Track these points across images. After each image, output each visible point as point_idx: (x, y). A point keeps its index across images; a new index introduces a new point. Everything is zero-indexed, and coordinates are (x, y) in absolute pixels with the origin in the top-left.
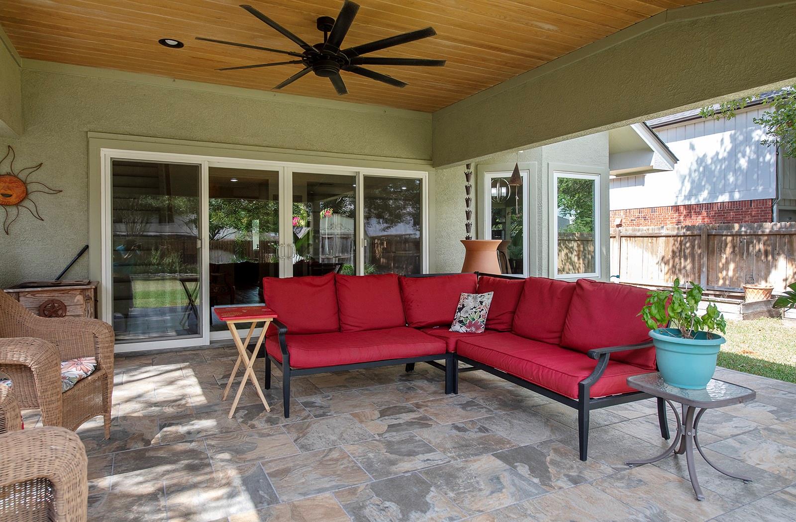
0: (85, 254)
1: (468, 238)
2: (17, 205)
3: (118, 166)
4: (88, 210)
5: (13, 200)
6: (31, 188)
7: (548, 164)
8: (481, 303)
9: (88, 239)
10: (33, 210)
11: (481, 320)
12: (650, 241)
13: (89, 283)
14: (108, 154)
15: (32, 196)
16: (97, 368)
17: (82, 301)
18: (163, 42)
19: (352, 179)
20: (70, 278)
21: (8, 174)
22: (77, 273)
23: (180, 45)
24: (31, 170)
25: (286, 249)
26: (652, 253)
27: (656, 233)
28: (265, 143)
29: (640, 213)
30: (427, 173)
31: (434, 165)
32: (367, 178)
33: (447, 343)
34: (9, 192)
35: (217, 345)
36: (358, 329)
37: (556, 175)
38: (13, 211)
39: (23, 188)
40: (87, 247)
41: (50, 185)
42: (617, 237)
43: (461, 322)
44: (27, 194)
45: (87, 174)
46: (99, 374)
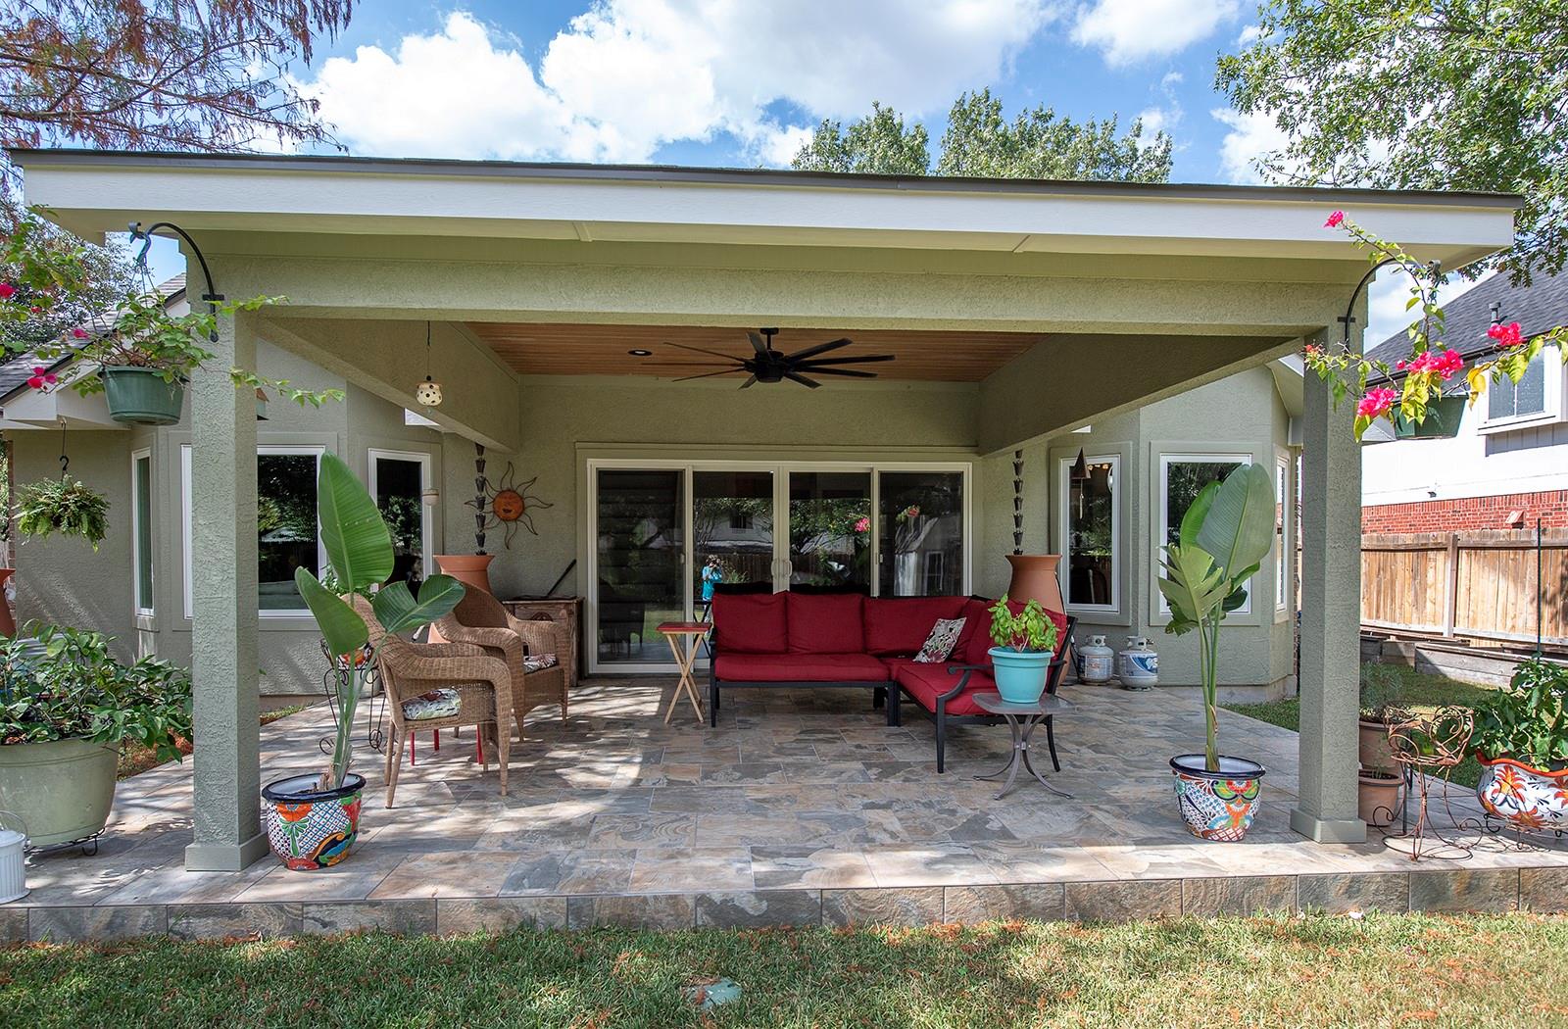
0: (573, 569)
1: (1017, 552)
2: (516, 520)
3: (603, 475)
4: (576, 524)
5: (512, 515)
6: (528, 502)
7: (1150, 443)
8: (951, 630)
9: (576, 554)
10: (529, 524)
11: (945, 648)
12: (1512, 556)
13: (575, 598)
14: (594, 464)
15: (528, 511)
16: (556, 663)
17: (566, 616)
18: (633, 353)
19: (866, 477)
20: (559, 593)
21: (509, 490)
22: (565, 589)
23: (648, 353)
24: (527, 485)
25: (781, 566)
26: (1515, 581)
27: (1522, 542)
28: (756, 441)
29: (1561, 500)
30: (971, 464)
31: (979, 454)
32: (884, 476)
33: (890, 670)
34: (509, 508)
35: (700, 674)
36: (805, 651)
37: (1165, 460)
38: (512, 525)
39: (520, 503)
40: (575, 562)
41: (542, 499)
42: (1450, 548)
43: (925, 651)
44: (524, 509)
45: (575, 485)
46: (556, 668)
